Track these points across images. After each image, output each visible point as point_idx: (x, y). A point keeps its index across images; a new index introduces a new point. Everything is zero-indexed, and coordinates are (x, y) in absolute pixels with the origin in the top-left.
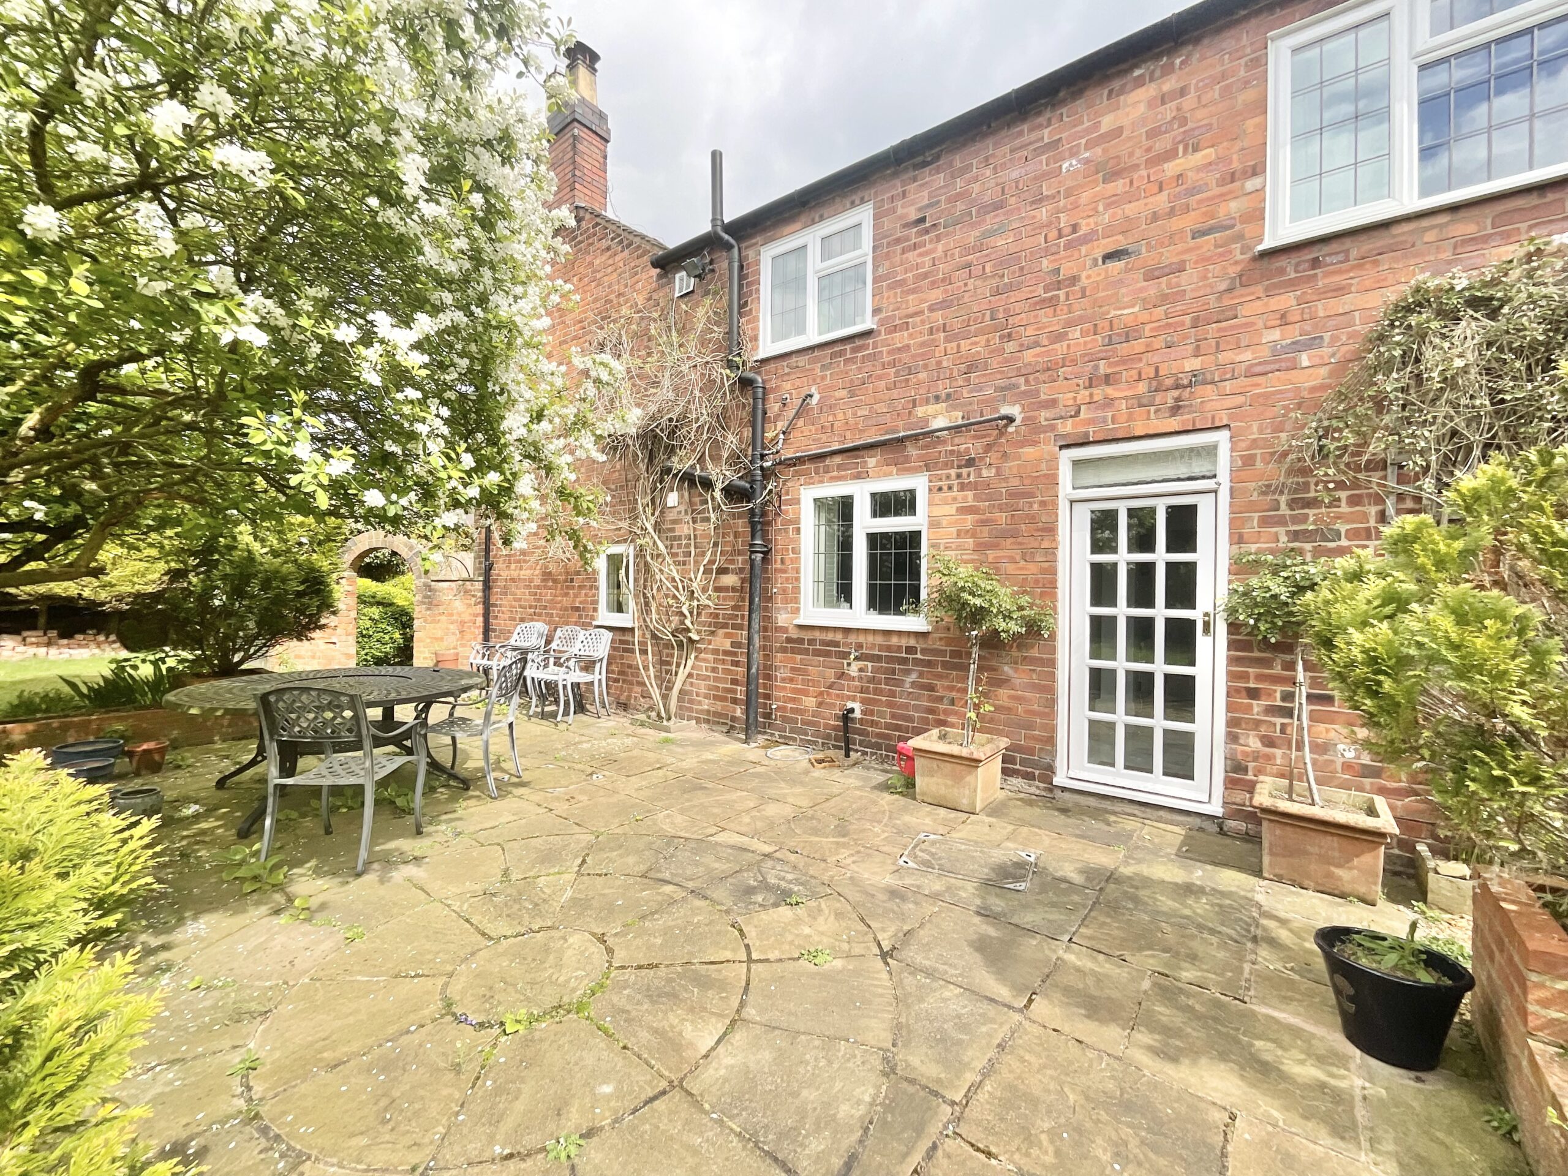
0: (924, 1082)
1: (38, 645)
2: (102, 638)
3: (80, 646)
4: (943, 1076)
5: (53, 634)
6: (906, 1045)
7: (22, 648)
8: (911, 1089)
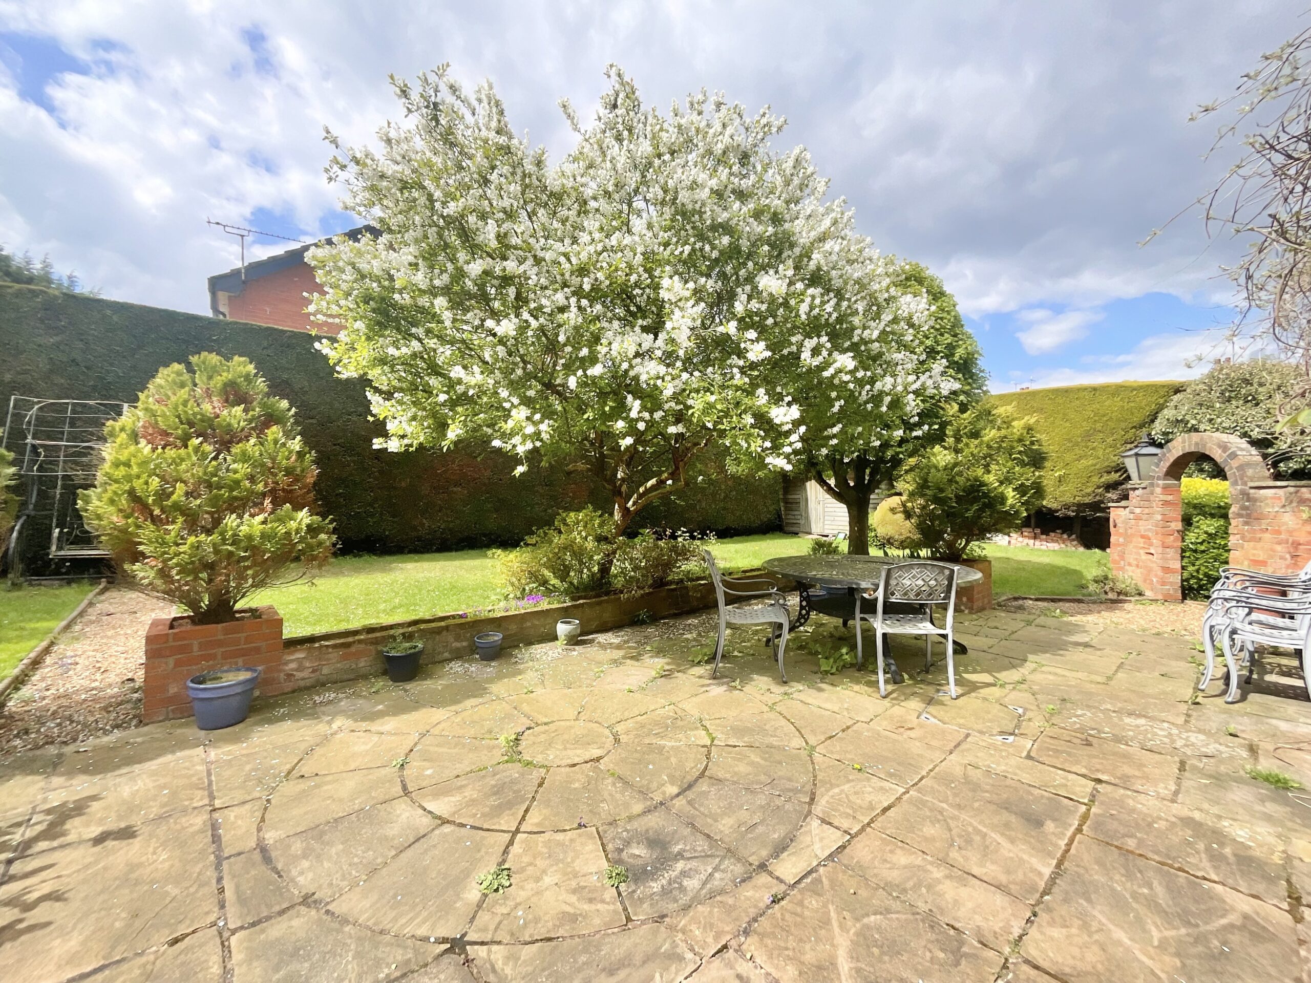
0: (273, 921)
1: (1029, 538)
2: (1065, 536)
3: (1053, 541)
4: (262, 937)
5: (1038, 531)
6: (319, 922)
7: (1020, 539)
8: (277, 908)
